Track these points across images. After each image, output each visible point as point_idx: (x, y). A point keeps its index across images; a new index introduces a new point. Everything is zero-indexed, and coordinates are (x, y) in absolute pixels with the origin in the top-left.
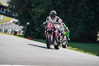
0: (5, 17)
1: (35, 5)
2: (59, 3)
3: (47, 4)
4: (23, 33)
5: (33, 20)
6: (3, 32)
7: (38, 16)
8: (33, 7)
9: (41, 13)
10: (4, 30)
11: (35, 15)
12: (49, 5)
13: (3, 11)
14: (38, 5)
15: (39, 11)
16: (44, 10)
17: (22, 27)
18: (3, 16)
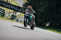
0: (21, 13)
1: (38, 7)
2: (53, 6)
3: (45, 6)
5: (37, 16)
6: (20, 22)
7: (40, 13)
8: (37, 8)
9: (42, 11)
10: (20, 21)
11: (38, 12)
12: (47, 7)
13: (20, 10)
14: (40, 7)
15: (41, 11)
16: (43, 10)
18: (19, 13)
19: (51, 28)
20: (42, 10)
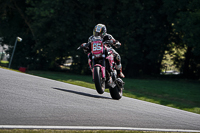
4: (9, 60)
7: (39, 24)
8: (29, 5)
9: (47, 17)
11: (33, 21)
12: (63, 2)
16: (52, 11)
17: (6, 46)
19: (80, 74)
20: (47, 12)
